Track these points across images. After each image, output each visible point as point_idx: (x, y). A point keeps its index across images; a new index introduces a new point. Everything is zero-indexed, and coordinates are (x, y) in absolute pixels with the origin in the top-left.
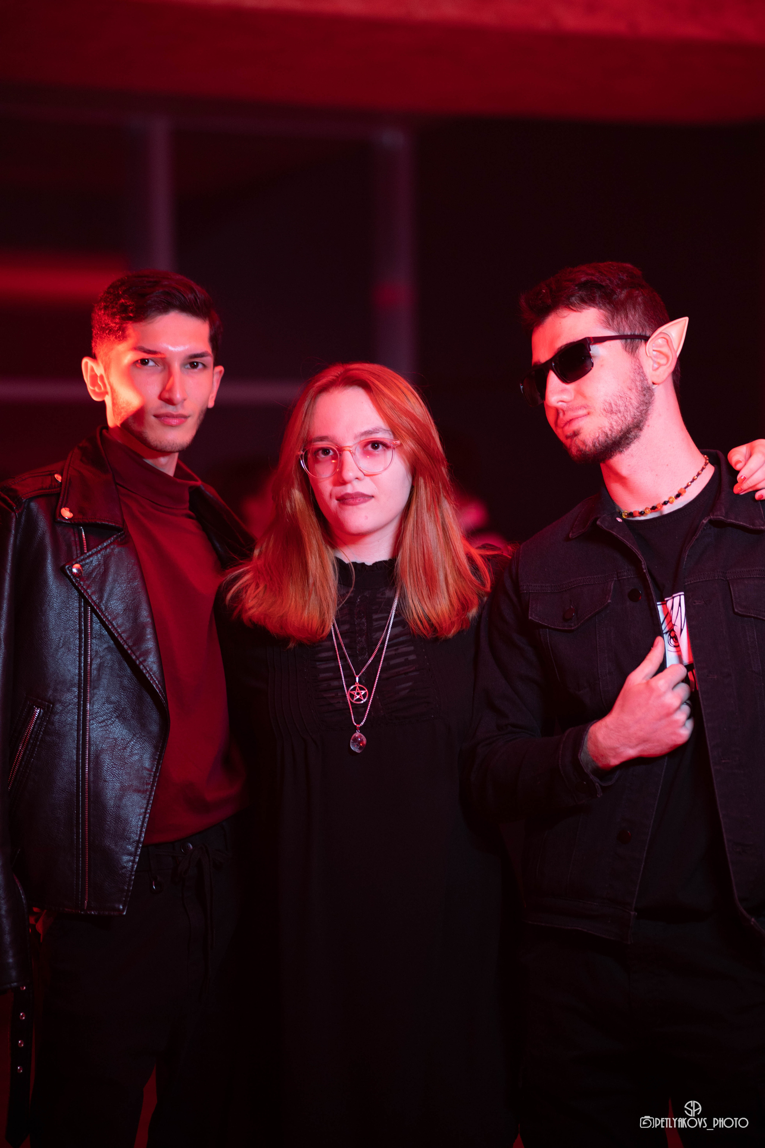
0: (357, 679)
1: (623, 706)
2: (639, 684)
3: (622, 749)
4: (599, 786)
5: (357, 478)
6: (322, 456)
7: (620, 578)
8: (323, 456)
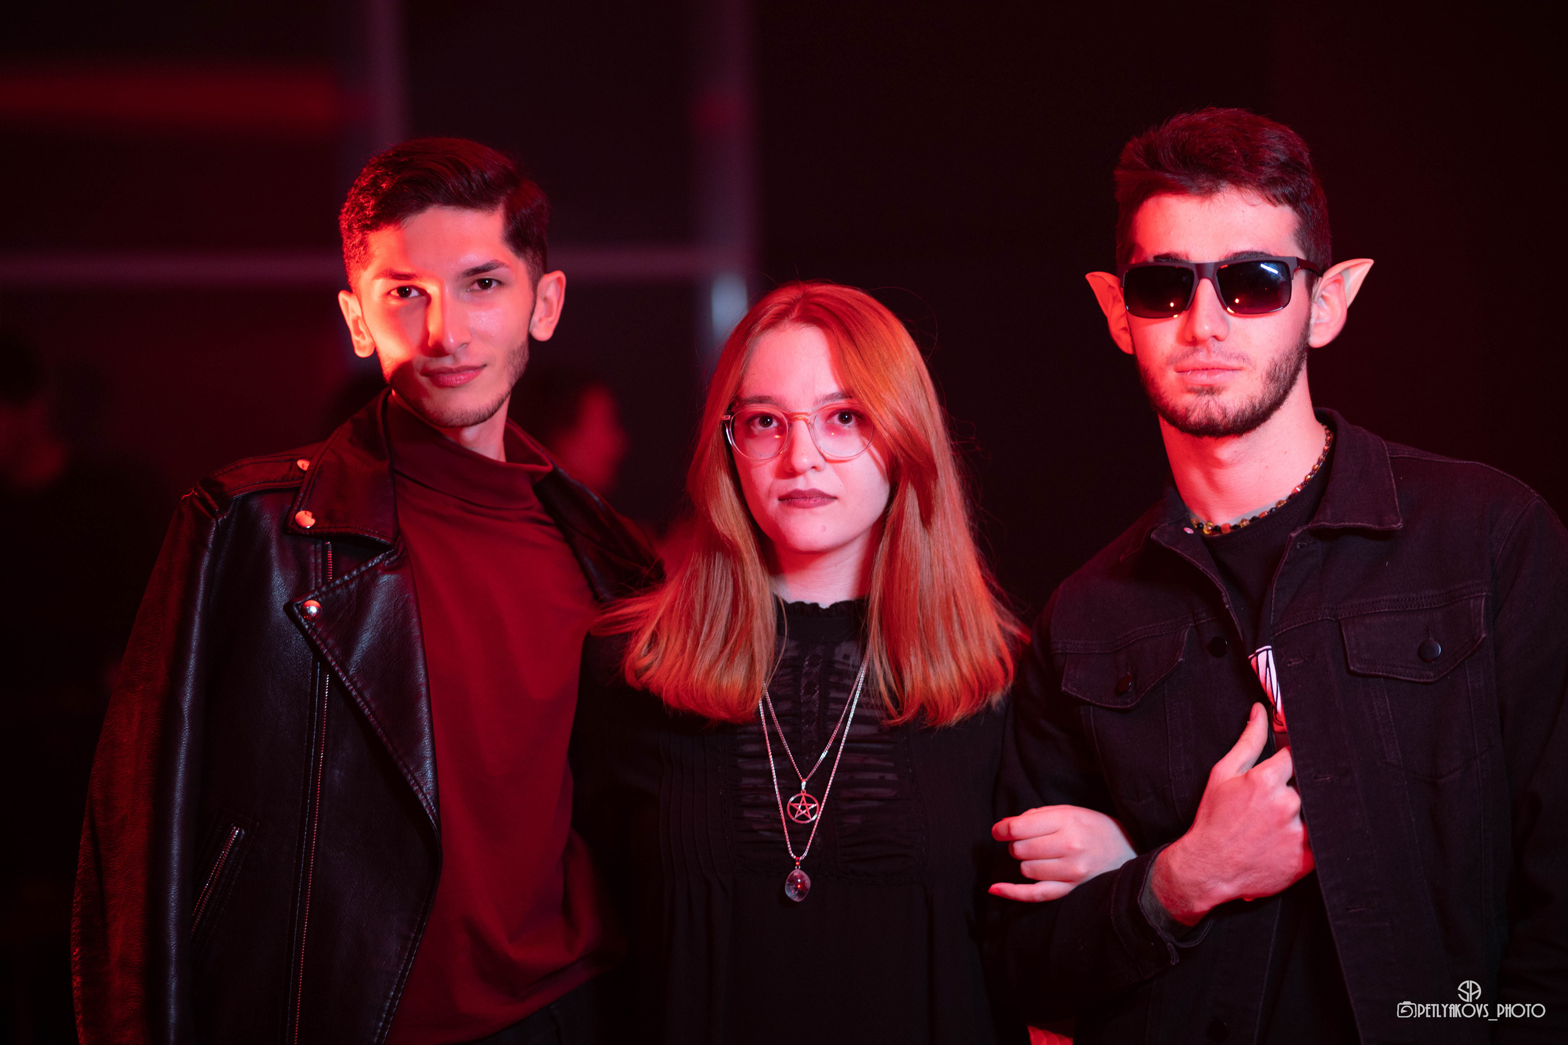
0: (804, 784)
1: (1210, 815)
2: (1232, 779)
3: (1210, 884)
4: (1172, 946)
5: (814, 467)
6: (758, 428)
7: (1197, 623)
8: (760, 428)
